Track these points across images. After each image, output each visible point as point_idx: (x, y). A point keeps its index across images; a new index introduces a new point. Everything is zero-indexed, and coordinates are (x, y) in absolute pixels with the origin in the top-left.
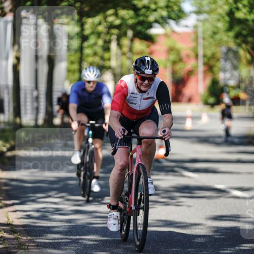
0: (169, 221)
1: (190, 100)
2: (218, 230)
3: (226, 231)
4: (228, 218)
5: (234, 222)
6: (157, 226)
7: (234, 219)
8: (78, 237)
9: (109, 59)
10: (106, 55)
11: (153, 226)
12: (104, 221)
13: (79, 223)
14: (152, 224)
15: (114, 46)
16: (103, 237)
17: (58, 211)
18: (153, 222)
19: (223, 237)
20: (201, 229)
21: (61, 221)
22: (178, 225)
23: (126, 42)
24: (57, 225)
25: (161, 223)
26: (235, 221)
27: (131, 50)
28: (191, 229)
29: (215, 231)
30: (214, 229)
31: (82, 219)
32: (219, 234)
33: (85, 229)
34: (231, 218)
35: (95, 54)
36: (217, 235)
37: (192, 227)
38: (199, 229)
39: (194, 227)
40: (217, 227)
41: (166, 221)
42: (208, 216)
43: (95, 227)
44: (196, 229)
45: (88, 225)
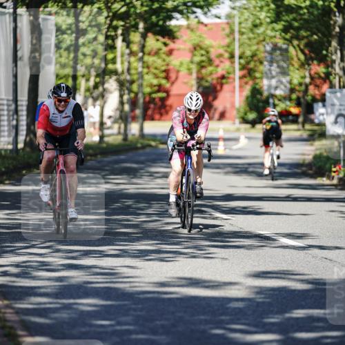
0: (196, 279)
1: (222, 116)
2: (261, 291)
3: (271, 292)
4: (274, 275)
5: (283, 280)
6: (179, 286)
7: (283, 276)
8: (72, 301)
9: (114, 61)
10: (110, 56)
11: (174, 286)
12: (107, 278)
13: (73, 281)
14: (171, 283)
15: (119, 43)
16: (107, 300)
17: (44, 266)
18: (174, 280)
19: (268, 300)
20: (239, 290)
21: (49, 279)
22: (207, 284)
23: (135, 37)
24: (43, 285)
25: (184, 282)
26: (284, 278)
28: (225, 289)
29: (258, 293)
30: (256, 290)
31: (77, 277)
32: (263, 296)
33: (81, 290)
34: (279, 275)
36: (260, 298)
37: (226, 287)
38: (235, 289)
39: (229, 287)
40: (260, 288)
41: (190, 279)
42: (248, 273)
43: (95, 288)
44: (231, 289)
45: (85, 285)
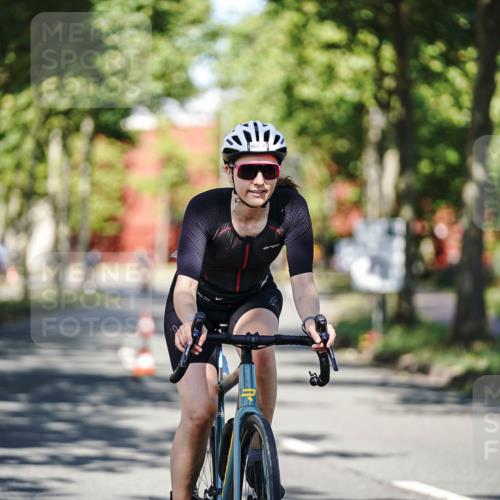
9: (45, 178)
10: (40, 169)
15: (55, 151)
23: (79, 143)
27: (88, 157)
35: (18, 166)
